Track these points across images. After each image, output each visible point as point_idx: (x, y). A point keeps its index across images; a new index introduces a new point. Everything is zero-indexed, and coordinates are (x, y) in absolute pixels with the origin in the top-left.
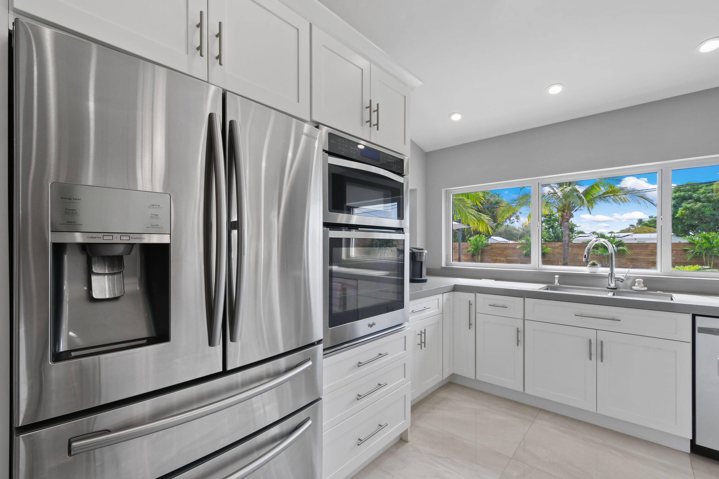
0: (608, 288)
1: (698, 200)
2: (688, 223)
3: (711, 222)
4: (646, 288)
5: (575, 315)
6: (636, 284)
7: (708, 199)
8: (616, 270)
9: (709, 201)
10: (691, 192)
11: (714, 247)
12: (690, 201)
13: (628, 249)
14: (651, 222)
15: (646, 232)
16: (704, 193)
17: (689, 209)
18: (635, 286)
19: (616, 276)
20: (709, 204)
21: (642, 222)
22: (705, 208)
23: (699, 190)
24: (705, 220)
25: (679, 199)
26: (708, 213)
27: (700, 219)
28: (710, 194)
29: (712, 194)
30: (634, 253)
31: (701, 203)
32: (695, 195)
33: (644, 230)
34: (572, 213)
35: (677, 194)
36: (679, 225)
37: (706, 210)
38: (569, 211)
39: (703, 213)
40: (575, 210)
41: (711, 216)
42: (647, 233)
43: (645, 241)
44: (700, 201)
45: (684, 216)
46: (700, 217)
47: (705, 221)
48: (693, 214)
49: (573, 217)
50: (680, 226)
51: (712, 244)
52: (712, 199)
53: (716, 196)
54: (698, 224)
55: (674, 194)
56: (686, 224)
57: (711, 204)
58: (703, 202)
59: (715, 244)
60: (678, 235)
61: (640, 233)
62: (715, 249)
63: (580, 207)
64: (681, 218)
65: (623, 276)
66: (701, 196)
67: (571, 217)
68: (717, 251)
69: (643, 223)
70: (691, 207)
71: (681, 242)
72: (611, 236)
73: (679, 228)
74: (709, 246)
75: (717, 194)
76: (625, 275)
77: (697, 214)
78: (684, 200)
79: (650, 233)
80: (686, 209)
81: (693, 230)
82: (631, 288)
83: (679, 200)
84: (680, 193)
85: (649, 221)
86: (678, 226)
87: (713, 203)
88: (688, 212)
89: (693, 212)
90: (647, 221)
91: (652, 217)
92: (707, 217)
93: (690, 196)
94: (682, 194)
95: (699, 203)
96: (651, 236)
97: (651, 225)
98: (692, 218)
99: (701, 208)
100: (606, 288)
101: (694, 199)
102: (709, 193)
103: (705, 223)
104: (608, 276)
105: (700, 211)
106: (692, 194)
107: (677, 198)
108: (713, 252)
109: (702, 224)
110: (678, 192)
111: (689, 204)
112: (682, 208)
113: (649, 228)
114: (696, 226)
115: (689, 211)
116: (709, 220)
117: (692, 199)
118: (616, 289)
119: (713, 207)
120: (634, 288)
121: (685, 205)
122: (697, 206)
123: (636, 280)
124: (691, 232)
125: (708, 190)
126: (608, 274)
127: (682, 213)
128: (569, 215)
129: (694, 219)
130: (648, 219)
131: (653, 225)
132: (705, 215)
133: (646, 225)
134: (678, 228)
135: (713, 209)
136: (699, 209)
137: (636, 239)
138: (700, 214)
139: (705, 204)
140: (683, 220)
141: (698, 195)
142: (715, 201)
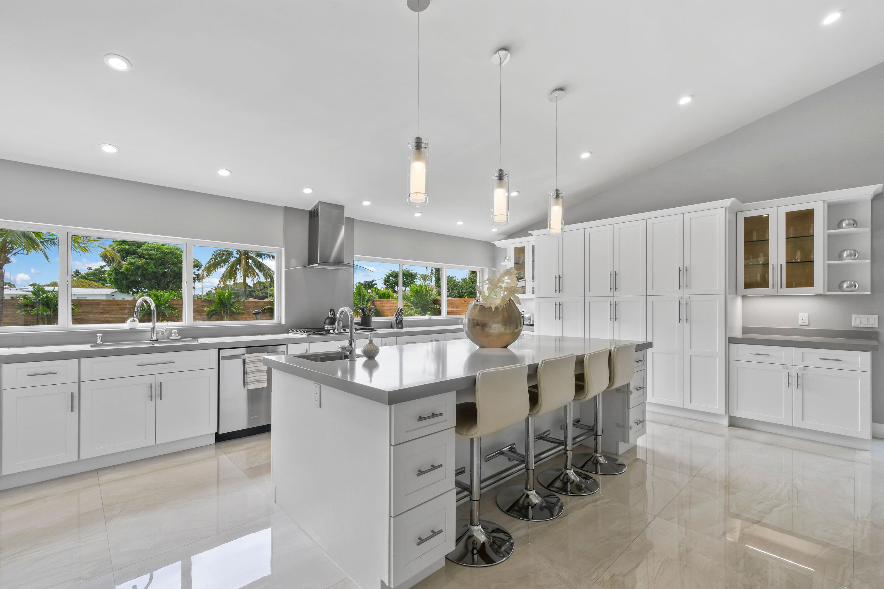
0: (150, 340)
1: (141, 256)
2: (133, 279)
3: (152, 279)
4: (179, 337)
5: (138, 366)
6: (172, 335)
7: (150, 256)
8: (158, 324)
9: (151, 259)
10: (135, 247)
11: (161, 305)
12: (134, 256)
13: (76, 307)
14: (90, 275)
15: (85, 287)
16: (146, 250)
17: (134, 264)
18: (171, 336)
19: (158, 329)
20: (151, 261)
21: (79, 274)
22: (148, 265)
23: (142, 245)
24: (148, 277)
25: (124, 252)
26: (151, 271)
27: (143, 276)
28: (152, 252)
29: (153, 252)
30: (83, 312)
31: (144, 260)
32: (138, 250)
33: (84, 285)
34: (8, 256)
35: (122, 247)
36: (124, 280)
37: (149, 267)
38: (3, 253)
39: (146, 270)
40: (13, 253)
41: (152, 274)
42: (87, 288)
43: (86, 298)
44: (144, 258)
45: (129, 271)
46: (143, 273)
47: (148, 279)
48: (137, 270)
49: (10, 263)
50: (125, 282)
51: (160, 301)
52: (154, 257)
53: (157, 254)
54: (141, 281)
55: (119, 246)
56: (130, 280)
57: (152, 262)
58: (146, 259)
59: (162, 302)
60: (122, 291)
61: (77, 287)
62: (163, 306)
63: (24, 249)
64: (126, 273)
65: (163, 329)
66: (145, 252)
67: (7, 262)
68: (164, 308)
69: (80, 276)
70: (135, 262)
71: (125, 299)
72: (54, 291)
73: (124, 284)
74: (157, 303)
75: (158, 252)
76: (165, 328)
77: (141, 271)
78: (129, 254)
79: (91, 288)
80: (131, 264)
81: (136, 287)
82: (169, 339)
83: (123, 254)
84: (125, 247)
85: (87, 274)
86: (122, 281)
87: (154, 261)
88: (132, 267)
89: (137, 268)
90: (85, 273)
91: (91, 269)
92: (149, 274)
93: (134, 251)
94: (127, 247)
95: (142, 259)
96: (93, 291)
97: (89, 278)
98: (137, 274)
99: (144, 265)
100: (148, 341)
101: (138, 255)
102: (151, 250)
103: (148, 280)
104: (150, 330)
105: (144, 268)
106: (136, 249)
107: (122, 251)
108: (161, 309)
109: (145, 281)
110: (123, 245)
111: (133, 259)
112: (127, 263)
113: (89, 282)
114: (140, 282)
115: (134, 267)
116: (151, 278)
117: (136, 254)
118: (157, 340)
119: (154, 264)
120: (171, 337)
121: (130, 259)
122: (141, 262)
123: (173, 331)
124: (134, 288)
125: (150, 247)
126: (151, 328)
127: (127, 268)
128: (4, 259)
129: (138, 276)
130: (87, 271)
131: (92, 278)
132: (148, 272)
133: (84, 278)
134: (122, 284)
135: (154, 266)
136: (143, 266)
137: (75, 295)
138: (143, 270)
139: (148, 261)
140: (128, 276)
141: (141, 251)
142: (156, 260)
